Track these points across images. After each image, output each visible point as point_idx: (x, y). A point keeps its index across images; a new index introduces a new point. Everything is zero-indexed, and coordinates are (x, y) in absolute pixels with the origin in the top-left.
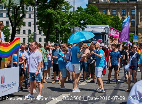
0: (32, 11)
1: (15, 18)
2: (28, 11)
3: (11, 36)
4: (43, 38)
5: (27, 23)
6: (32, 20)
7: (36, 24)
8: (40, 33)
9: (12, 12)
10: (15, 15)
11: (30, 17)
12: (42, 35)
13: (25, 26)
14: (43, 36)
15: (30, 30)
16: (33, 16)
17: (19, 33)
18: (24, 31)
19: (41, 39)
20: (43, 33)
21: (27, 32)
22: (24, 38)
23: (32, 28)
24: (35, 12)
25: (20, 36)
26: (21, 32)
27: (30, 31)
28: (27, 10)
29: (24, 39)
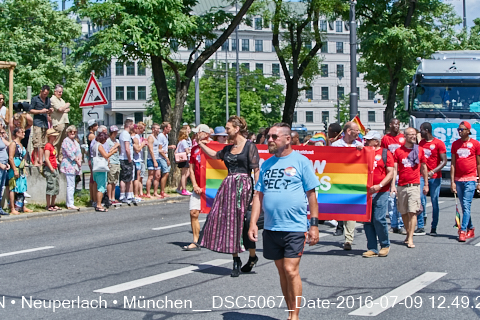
0: (344, 32)
1: (295, 53)
2: (334, 32)
3: (284, 104)
4: (380, 108)
5: (332, 68)
6: (344, 59)
7: (355, 69)
8: (371, 97)
9: (285, 36)
10: (293, 44)
11: (340, 51)
12: (375, 102)
13: (327, 76)
14: (378, 104)
15: (342, 89)
16: (347, 47)
17: (310, 96)
18: (325, 90)
19: (373, 112)
20: (378, 96)
21: (333, 93)
22: (324, 110)
23: (346, 82)
24: (351, 35)
25: (313, 104)
26: (317, 92)
27: (340, 89)
28: (331, 29)
29: (325, 115)
